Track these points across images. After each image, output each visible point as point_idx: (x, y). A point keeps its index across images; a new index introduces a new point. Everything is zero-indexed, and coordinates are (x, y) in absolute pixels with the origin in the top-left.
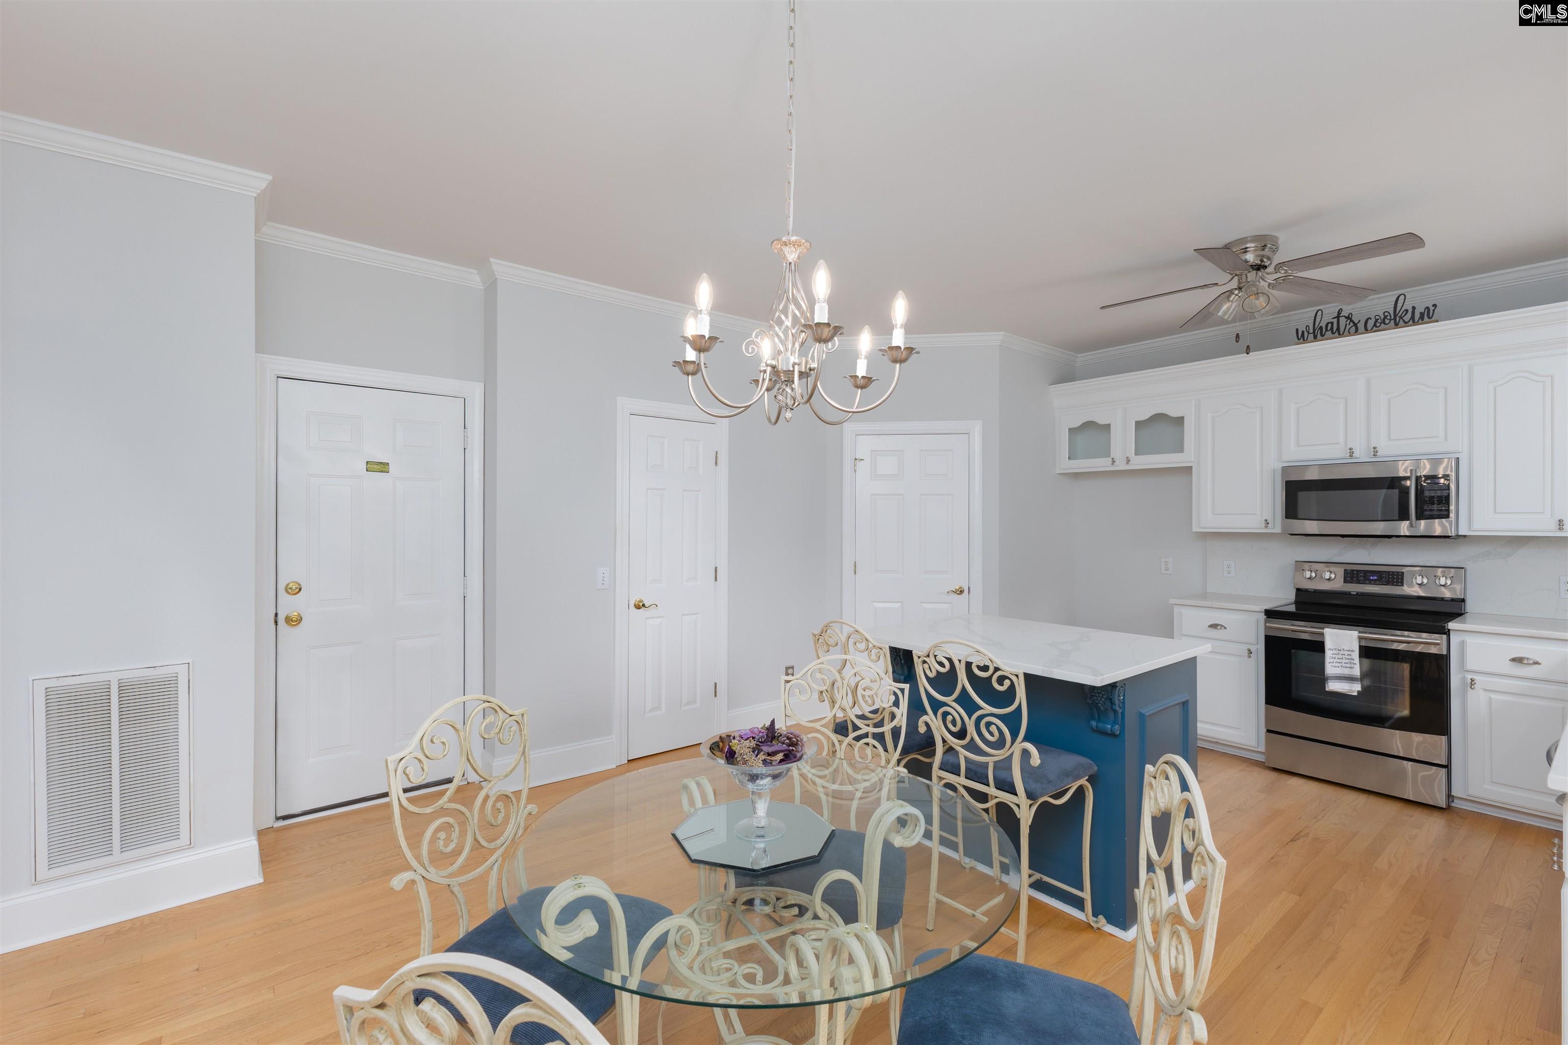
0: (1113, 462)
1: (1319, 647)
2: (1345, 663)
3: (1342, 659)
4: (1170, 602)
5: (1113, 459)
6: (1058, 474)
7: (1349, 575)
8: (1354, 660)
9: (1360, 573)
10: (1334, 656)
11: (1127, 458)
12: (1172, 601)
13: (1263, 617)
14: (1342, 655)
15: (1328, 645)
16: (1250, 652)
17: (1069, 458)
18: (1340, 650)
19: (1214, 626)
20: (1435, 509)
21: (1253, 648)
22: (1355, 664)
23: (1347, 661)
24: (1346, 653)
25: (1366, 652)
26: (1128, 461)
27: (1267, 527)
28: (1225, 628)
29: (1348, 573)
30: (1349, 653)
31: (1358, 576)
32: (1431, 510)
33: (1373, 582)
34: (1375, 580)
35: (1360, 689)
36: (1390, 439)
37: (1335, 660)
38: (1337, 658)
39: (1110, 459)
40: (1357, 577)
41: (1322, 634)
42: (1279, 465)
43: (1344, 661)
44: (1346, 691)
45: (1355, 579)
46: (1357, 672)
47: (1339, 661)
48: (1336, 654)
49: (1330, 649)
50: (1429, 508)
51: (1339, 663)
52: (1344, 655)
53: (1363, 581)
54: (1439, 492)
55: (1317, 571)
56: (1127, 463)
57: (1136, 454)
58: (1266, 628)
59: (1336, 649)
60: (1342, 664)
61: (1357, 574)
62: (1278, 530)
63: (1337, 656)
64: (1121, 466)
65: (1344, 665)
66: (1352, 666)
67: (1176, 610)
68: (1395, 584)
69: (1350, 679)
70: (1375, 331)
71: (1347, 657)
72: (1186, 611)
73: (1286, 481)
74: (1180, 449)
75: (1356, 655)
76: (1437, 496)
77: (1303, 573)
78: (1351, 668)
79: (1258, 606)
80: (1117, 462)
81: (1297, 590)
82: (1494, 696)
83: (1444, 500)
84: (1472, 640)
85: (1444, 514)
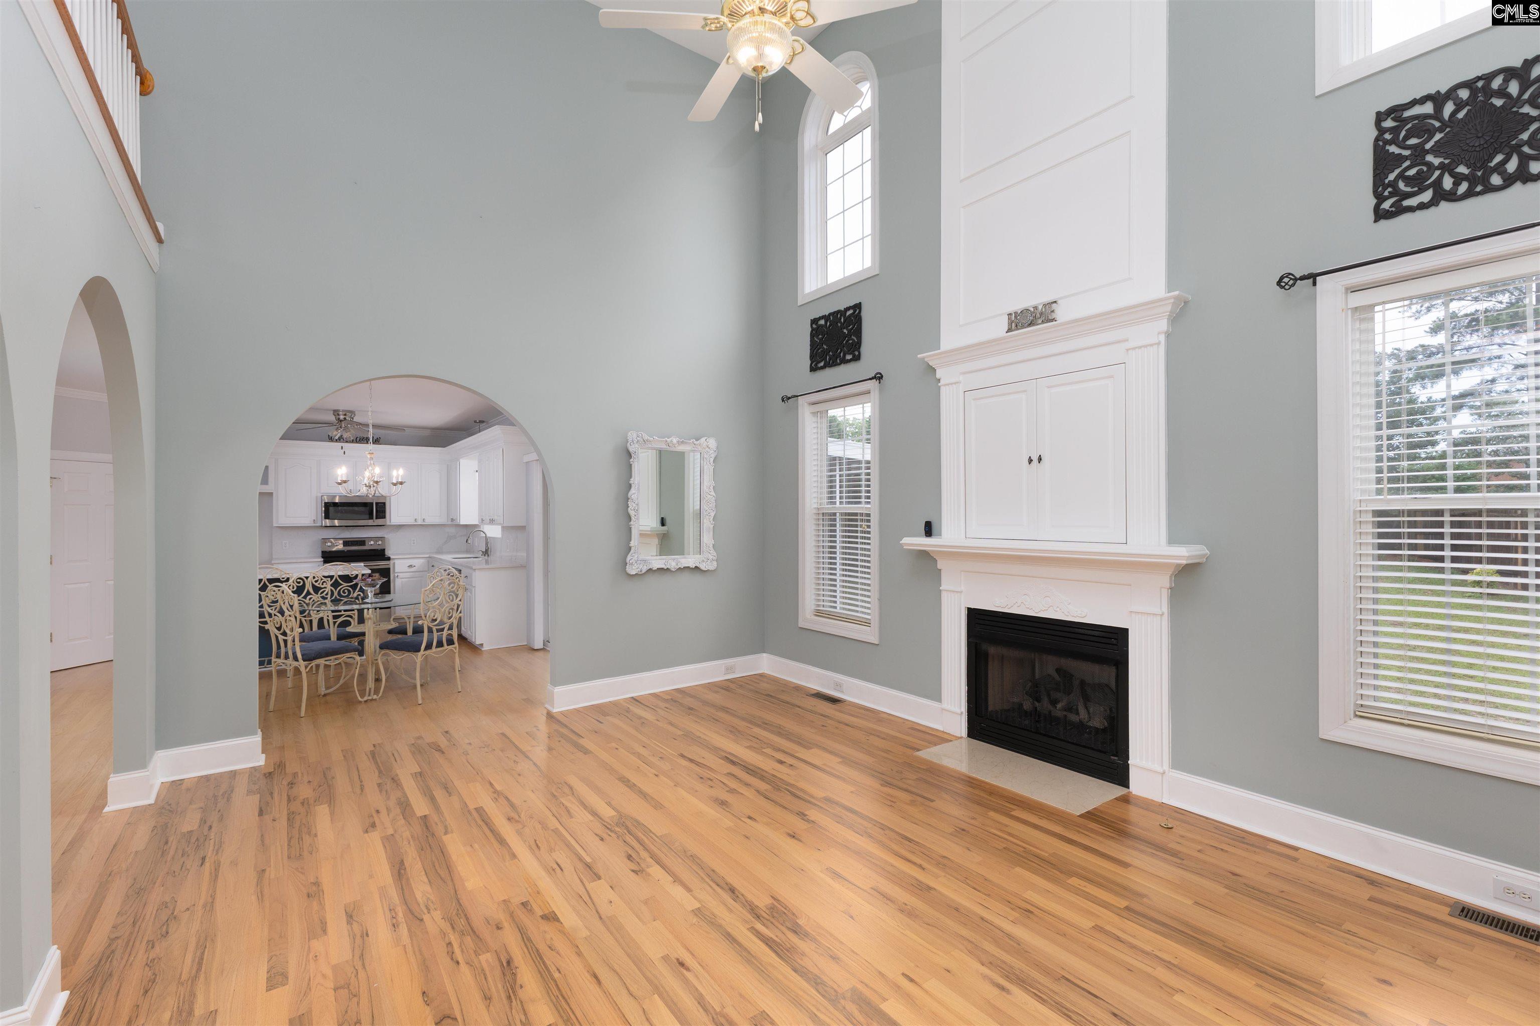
7: (345, 544)
9: (351, 542)
27: (314, 523)
29: (345, 542)
31: (349, 543)
32: (380, 516)
33: (355, 545)
42: (320, 495)
45: (348, 545)
53: (351, 545)
54: (382, 509)
55: (333, 542)
62: (318, 524)
68: (363, 545)
70: (359, 443)
73: (324, 502)
77: (328, 543)
81: (322, 552)
82: (403, 580)
83: (384, 512)
84: (396, 561)
85: (384, 517)
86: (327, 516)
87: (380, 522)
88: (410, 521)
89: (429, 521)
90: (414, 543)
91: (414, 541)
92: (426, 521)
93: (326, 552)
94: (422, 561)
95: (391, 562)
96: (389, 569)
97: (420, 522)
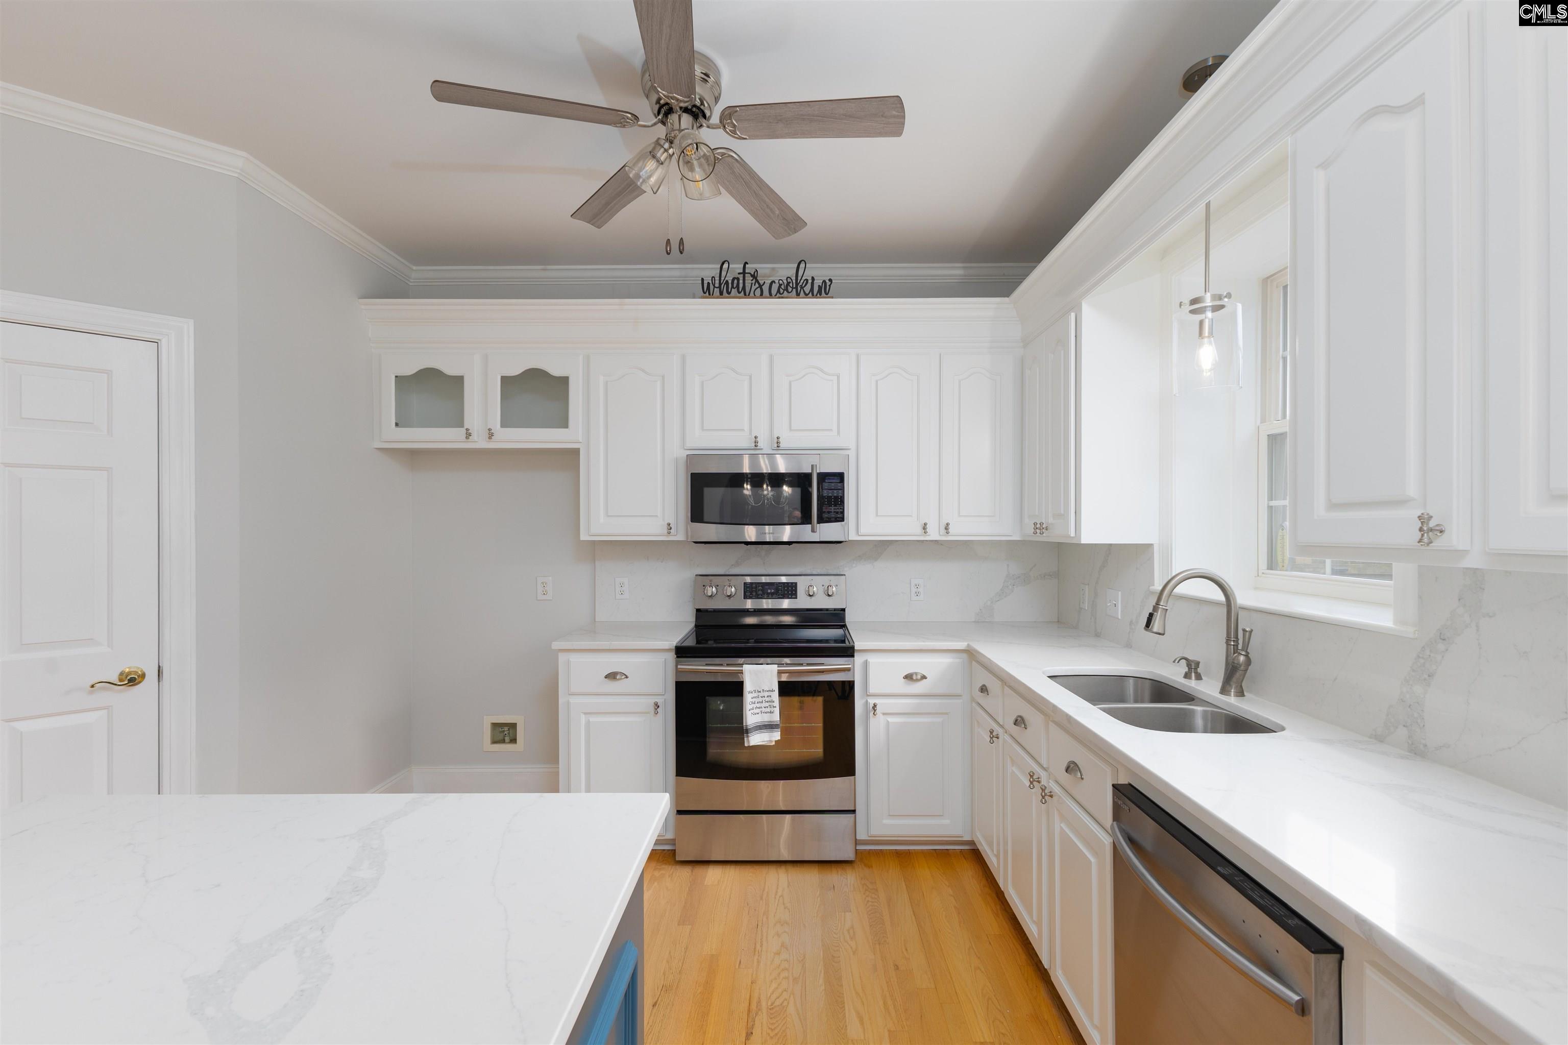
0: (468, 435)
1: (735, 689)
2: (765, 708)
3: (762, 702)
4: (553, 647)
5: (467, 430)
6: (376, 448)
7: (748, 589)
8: (774, 702)
9: (759, 586)
10: (754, 700)
11: (490, 430)
12: (556, 645)
13: (672, 656)
14: (762, 697)
15: (748, 687)
16: (657, 706)
17: (397, 425)
18: (760, 692)
19: (612, 676)
20: (833, 511)
21: (660, 700)
22: (775, 707)
23: (767, 704)
24: (766, 694)
25: (786, 689)
26: (491, 435)
27: (670, 533)
28: (627, 677)
29: (748, 587)
30: (769, 694)
31: (756, 589)
32: (829, 512)
33: (770, 596)
34: (772, 594)
35: (779, 738)
36: (791, 430)
37: (755, 706)
38: (756, 702)
39: (463, 431)
40: (756, 592)
41: (741, 672)
42: (686, 453)
43: (764, 704)
44: (766, 743)
45: (754, 594)
46: (776, 717)
47: (758, 705)
48: (756, 697)
49: (749, 692)
50: (828, 510)
51: (759, 708)
52: (764, 697)
53: (762, 595)
54: (835, 492)
55: (718, 586)
56: (490, 438)
57: (503, 426)
58: (678, 672)
59: (755, 691)
60: (761, 709)
61: (756, 587)
62: (681, 537)
63: (756, 700)
64: (480, 442)
65: (764, 710)
66: (772, 709)
67: (562, 658)
68: (790, 596)
69: (770, 727)
70: (779, 298)
71: (767, 699)
72: (574, 658)
73: (692, 474)
74: (563, 423)
75: (776, 695)
76: (834, 496)
77: (704, 589)
78: (771, 712)
79: (666, 641)
80: (475, 437)
81: (698, 611)
82: (891, 719)
83: (839, 501)
84: (874, 660)
85: (839, 517)
86: (697, 514)
87: (829, 531)
88: (907, 530)
89: (962, 530)
90: (917, 594)
91: (917, 586)
92: (952, 529)
93: (706, 611)
94: (945, 660)
95: (858, 659)
96: (850, 685)
97: (934, 534)
